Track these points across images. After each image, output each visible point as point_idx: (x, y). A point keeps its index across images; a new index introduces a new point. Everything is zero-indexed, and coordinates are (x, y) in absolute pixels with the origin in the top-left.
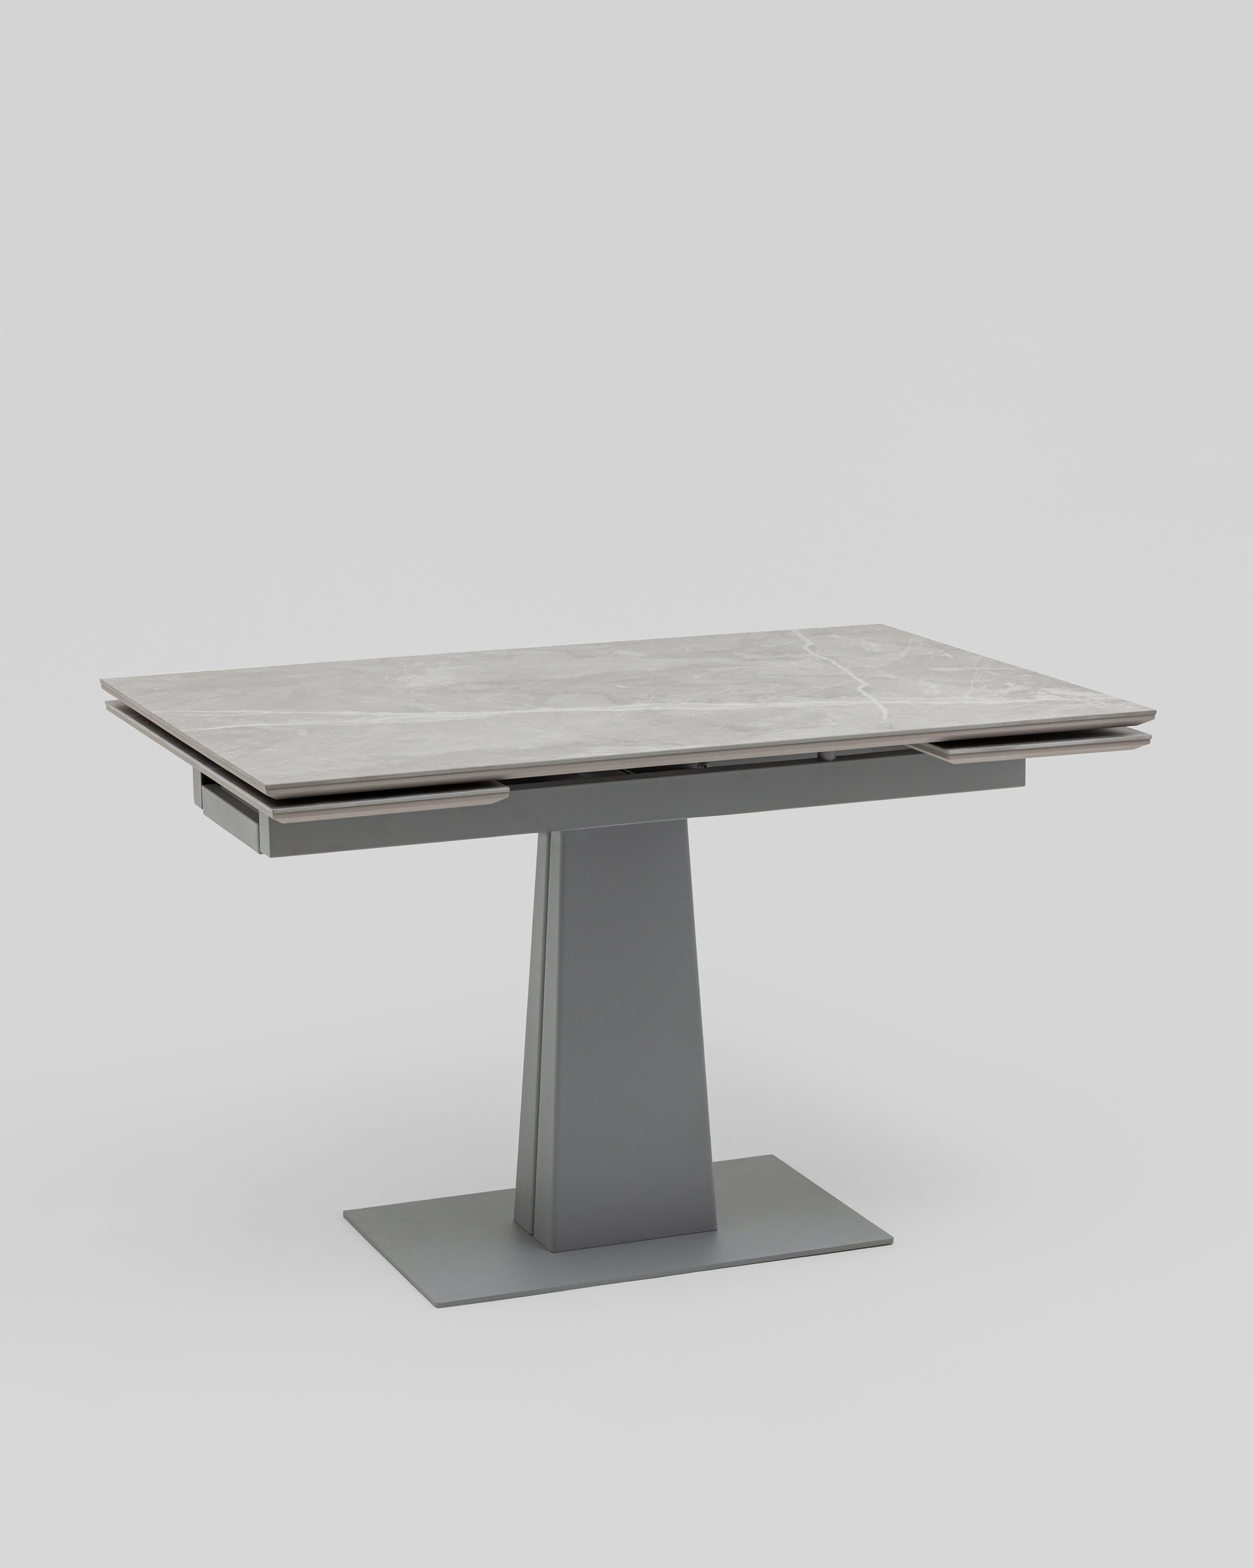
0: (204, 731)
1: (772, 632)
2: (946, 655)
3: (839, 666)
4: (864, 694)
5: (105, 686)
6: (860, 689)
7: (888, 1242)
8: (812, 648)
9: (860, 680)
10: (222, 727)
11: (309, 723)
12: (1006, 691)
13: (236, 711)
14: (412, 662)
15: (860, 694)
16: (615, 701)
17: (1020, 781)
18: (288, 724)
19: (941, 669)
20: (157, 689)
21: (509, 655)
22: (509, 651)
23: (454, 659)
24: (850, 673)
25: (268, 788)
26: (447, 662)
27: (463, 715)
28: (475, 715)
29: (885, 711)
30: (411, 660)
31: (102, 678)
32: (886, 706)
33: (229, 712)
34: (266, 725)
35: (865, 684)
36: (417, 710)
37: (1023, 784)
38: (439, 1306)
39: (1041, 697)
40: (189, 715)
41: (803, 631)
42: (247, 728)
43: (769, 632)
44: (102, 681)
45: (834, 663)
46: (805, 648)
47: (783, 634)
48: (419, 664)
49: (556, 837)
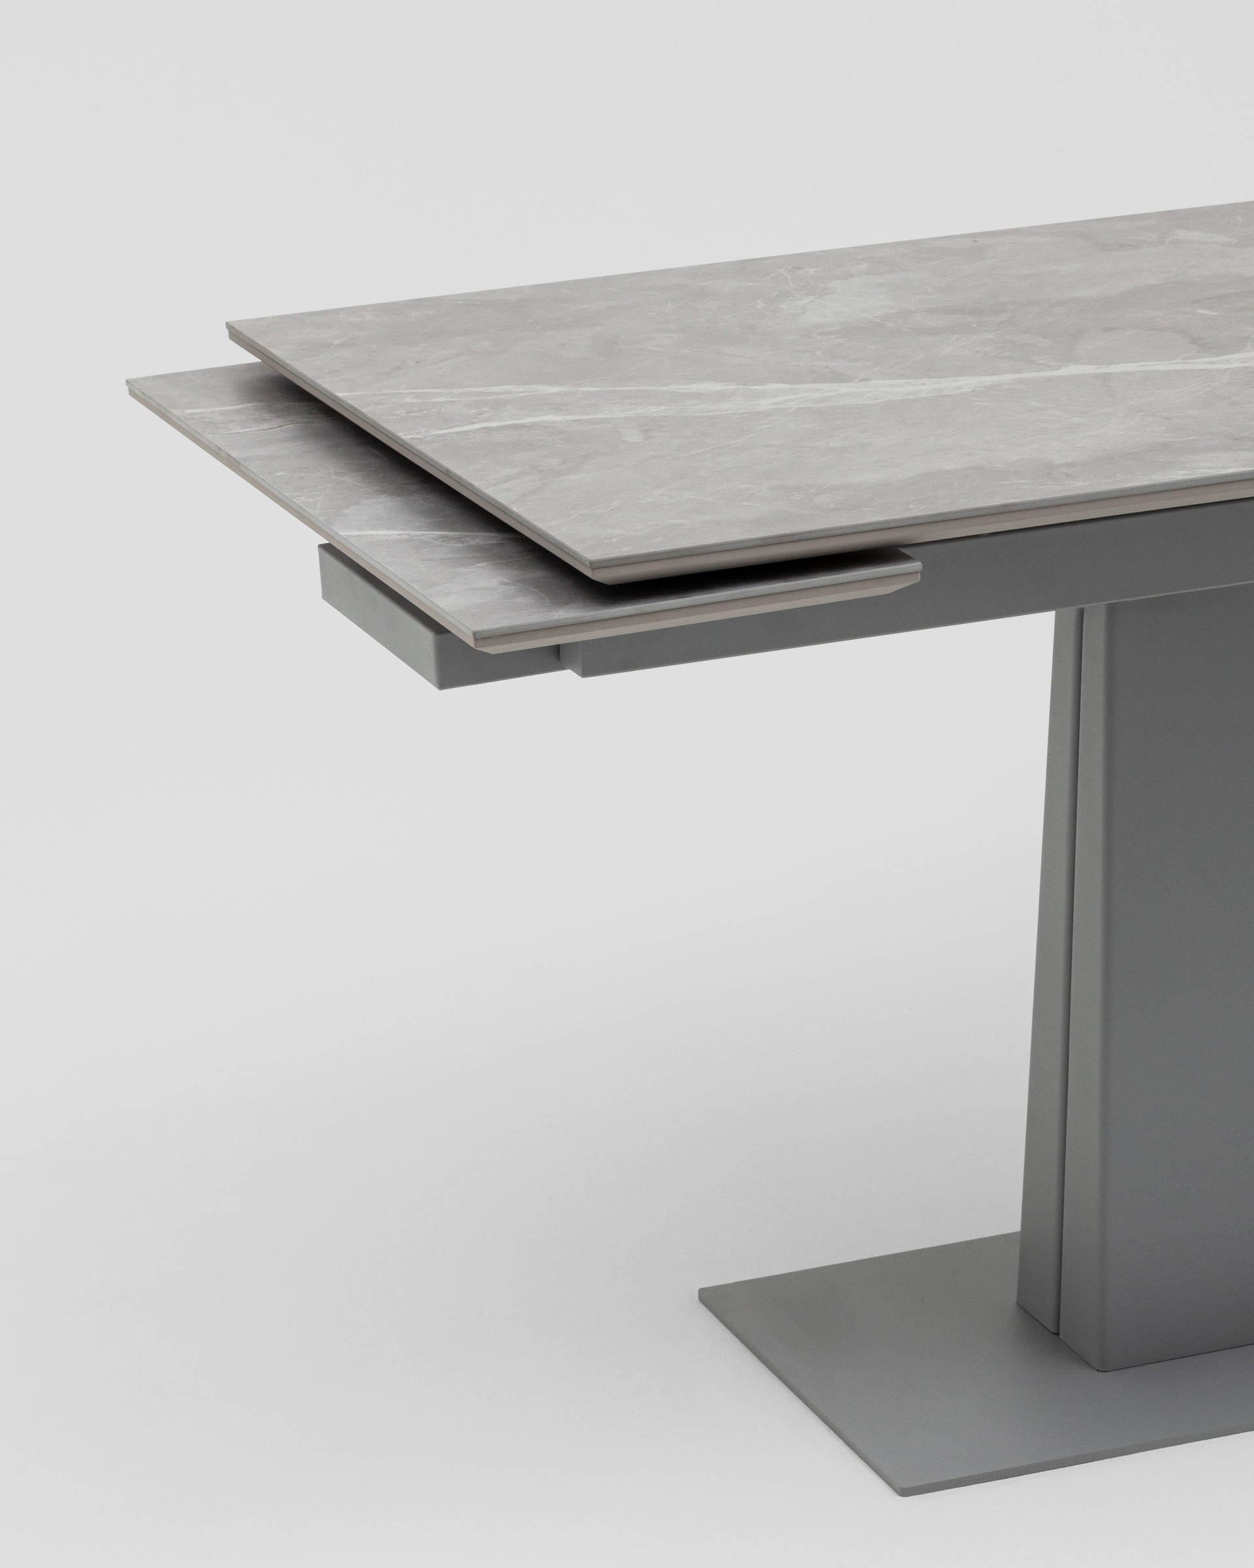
0: (445, 435)
5: (236, 335)
10: (477, 426)
11: (640, 411)
13: (496, 389)
14: (798, 268)
16: (1205, 346)
18: (601, 416)
20: (336, 342)
25: (596, 565)
26: (864, 266)
27: (926, 387)
28: (950, 385)
30: (797, 262)
31: (233, 318)
33: (482, 389)
34: (559, 418)
36: (837, 377)
38: (905, 1492)
40: (408, 400)
42: (523, 426)
44: (229, 326)
48: (812, 271)
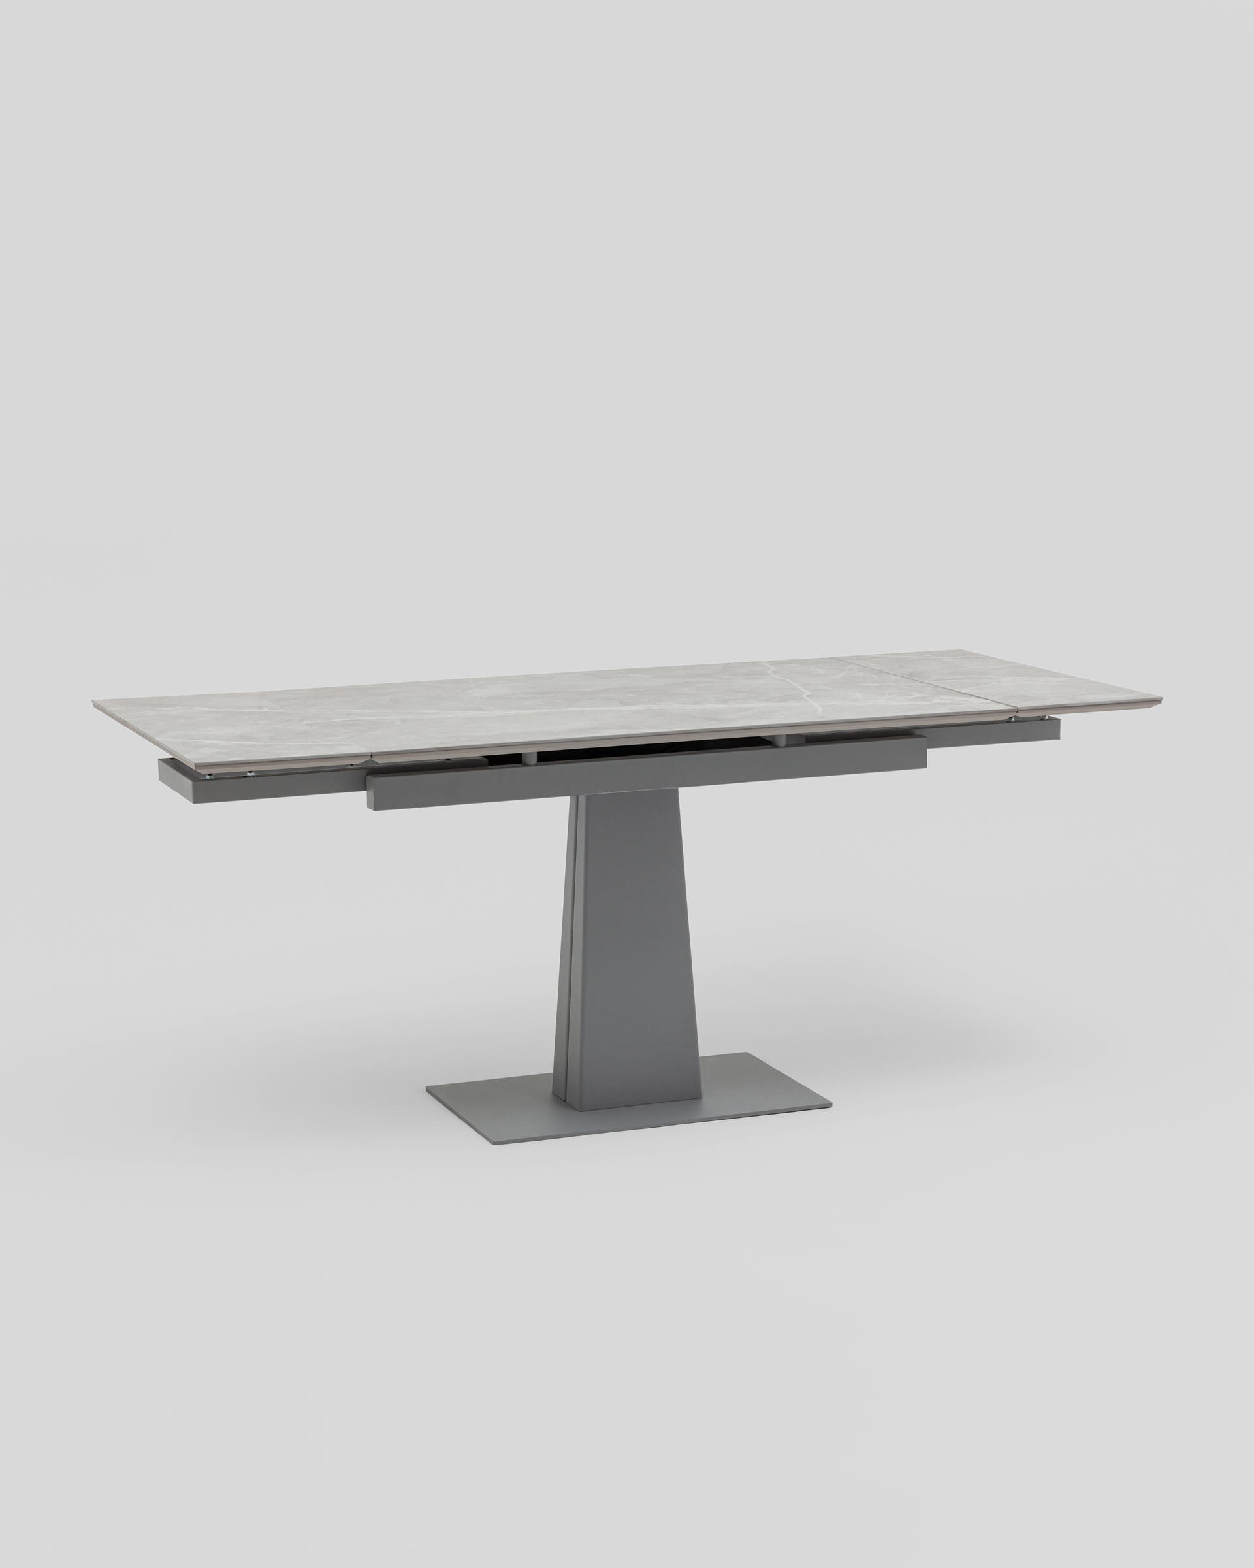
1: (746, 663)
2: (872, 676)
3: (792, 683)
4: (807, 699)
6: (804, 696)
7: (828, 1105)
8: (775, 672)
9: (805, 691)
11: (403, 717)
12: (911, 697)
13: (350, 711)
15: (804, 699)
16: (625, 703)
18: (387, 718)
19: (867, 684)
21: (550, 676)
22: (550, 674)
23: (509, 679)
24: (799, 687)
26: (504, 681)
27: (514, 712)
28: (523, 712)
29: (820, 709)
30: (477, 680)
32: (821, 706)
33: (345, 711)
34: (371, 719)
35: (808, 693)
36: (481, 709)
38: (495, 1143)
39: (936, 700)
41: (769, 662)
42: (358, 720)
43: (745, 663)
45: (789, 681)
46: (769, 672)
47: (754, 664)
48: (483, 682)
49: (582, 799)
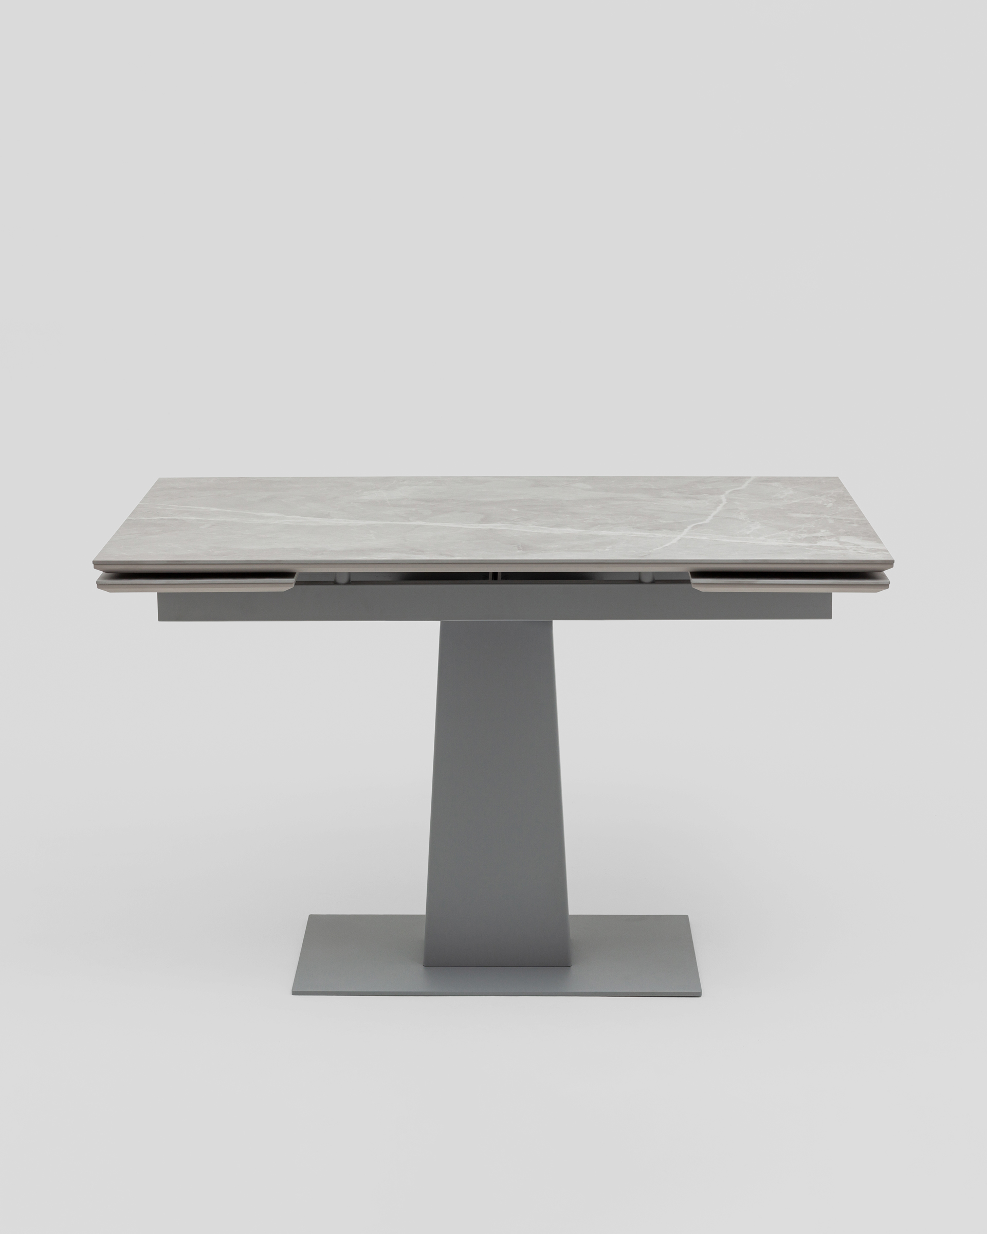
7: (699, 994)
17: (827, 615)
25: (98, 563)
37: (830, 618)
